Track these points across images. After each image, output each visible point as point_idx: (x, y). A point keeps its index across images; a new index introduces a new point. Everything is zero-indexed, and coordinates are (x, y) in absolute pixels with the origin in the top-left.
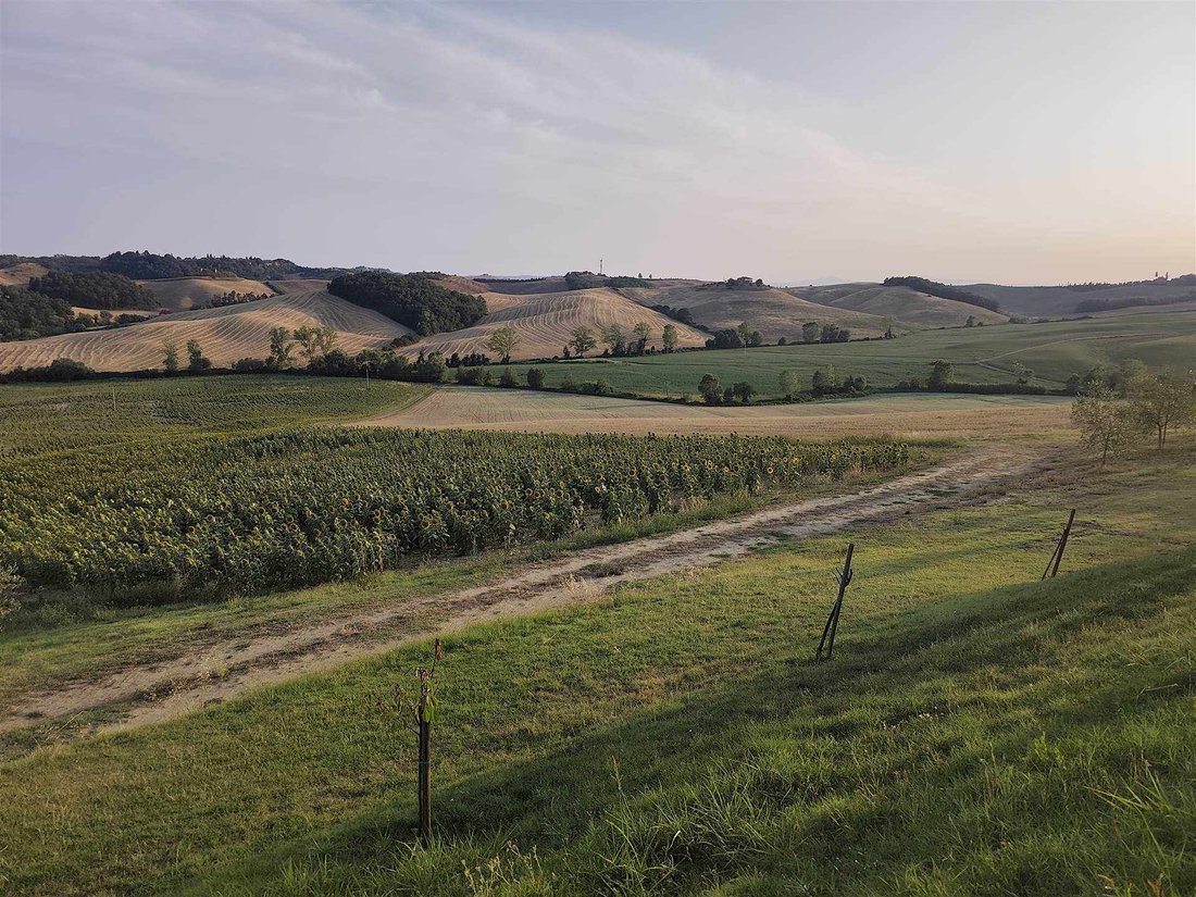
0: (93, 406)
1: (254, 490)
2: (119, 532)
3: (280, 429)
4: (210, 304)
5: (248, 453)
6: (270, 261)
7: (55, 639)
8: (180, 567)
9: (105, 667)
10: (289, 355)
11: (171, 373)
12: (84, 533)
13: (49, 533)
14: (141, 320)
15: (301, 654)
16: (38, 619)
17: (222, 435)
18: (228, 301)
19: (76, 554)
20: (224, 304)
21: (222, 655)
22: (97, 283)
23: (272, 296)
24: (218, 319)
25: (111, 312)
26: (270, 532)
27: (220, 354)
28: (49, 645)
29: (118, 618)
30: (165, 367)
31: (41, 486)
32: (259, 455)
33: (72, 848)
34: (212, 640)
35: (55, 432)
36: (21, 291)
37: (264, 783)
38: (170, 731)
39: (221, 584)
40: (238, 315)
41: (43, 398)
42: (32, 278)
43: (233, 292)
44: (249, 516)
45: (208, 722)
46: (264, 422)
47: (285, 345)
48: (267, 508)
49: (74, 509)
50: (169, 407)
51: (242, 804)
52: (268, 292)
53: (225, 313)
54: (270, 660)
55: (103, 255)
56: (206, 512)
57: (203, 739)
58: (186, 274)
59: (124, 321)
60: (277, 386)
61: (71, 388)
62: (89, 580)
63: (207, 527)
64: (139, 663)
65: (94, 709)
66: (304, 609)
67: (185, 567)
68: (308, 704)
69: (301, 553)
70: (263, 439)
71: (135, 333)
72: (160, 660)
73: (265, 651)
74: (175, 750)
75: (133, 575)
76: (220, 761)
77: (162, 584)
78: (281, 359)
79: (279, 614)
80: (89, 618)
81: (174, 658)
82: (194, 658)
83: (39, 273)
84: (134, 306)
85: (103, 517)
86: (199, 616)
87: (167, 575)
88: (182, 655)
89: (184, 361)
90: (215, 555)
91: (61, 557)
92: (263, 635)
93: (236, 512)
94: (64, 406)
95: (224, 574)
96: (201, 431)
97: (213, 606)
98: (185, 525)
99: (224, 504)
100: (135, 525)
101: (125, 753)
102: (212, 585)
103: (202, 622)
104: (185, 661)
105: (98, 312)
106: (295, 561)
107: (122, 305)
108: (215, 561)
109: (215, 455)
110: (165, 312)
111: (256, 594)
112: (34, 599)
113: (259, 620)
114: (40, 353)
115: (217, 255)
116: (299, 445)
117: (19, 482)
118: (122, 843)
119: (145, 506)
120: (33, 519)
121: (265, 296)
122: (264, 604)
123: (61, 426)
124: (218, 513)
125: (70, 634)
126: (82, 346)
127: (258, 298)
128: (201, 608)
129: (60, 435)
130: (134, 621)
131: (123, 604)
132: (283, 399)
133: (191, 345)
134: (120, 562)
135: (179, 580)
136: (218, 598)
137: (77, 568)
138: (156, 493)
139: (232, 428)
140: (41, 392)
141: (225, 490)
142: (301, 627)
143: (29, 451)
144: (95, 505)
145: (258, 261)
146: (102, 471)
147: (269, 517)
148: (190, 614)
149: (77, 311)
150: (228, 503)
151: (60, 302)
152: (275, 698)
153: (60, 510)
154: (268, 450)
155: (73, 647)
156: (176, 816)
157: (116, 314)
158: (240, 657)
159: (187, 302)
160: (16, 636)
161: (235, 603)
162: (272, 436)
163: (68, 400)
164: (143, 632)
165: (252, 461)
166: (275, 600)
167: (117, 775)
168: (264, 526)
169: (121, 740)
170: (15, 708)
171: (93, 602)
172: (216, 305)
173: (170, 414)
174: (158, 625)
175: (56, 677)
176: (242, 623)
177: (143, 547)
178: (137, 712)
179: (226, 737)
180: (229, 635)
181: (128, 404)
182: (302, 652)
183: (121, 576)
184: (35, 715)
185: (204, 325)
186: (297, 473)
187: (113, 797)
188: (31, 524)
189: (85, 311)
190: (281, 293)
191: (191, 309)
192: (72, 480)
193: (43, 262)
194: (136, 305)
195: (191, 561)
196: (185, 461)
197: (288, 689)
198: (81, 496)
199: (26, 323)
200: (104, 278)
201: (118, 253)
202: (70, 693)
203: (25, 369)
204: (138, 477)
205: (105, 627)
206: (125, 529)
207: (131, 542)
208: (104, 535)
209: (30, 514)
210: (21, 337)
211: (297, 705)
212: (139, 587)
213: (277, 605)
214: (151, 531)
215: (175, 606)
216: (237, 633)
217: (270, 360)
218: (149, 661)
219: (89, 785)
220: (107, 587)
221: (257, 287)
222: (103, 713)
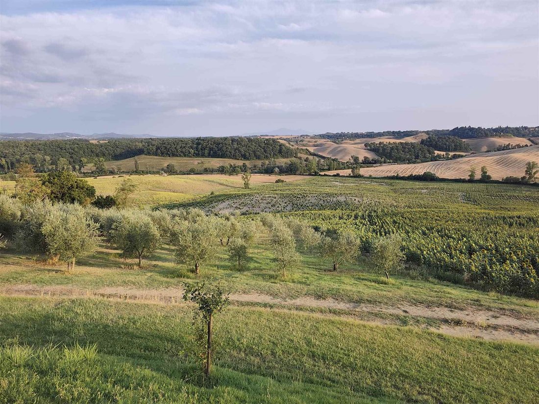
0: (436, 192)
1: (507, 242)
2: (442, 247)
3: (524, 213)
4: (496, 150)
5: (505, 223)
6: (533, 128)
7: (414, 284)
8: (467, 270)
9: (433, 302)
10: (535, 176)
11: (471, 181)
12: (428, 244)
13: (415, 241)
14: (462, 156)
15: (528, 333)
16: (408, 274)
17: (492, 213)
18: (506, 148)
19: (425, 252)
20: (503, 150)
21: (485, 318)
22: (447, 141)
23: (531, 145)
24: (498, 157)
25: (450, 153)
26: (516, 265)
27: (497, 173)
28: (411, 286)
29: (438, 284)
30: (469, 178)
31: (413, 222)
32: (511, 225)
33: (419, 371)
34: (480, 308)
35: (420, 201)
36: (418, 144)
37: (507, 390)
38: (461, 342)
39: (486, 283)
40: (509, 155)
41: (418, 187)
42: (422, 139)
43: (509, 144)
44: (504, 254)
45: (479, 347)
46: (515, 208)
47: (534, 171)
48: (514, 252)
49: (424, 233)
50: (468, 196)
51: (494, 394)
52: (529, 143)
53: (503, 154)
54: (511, 329)
55: (451, 128)
56: (481, 247)
57: (476, 353)
58: (486, 136)
59: (455, 157)
60: (525, 192)
61: (429, 184)
62: (428, 264)
63: (481, 254)
64: (446, 306)
65: (427, 318)
66: (532, 310)
67: (469, 270)
68: (534, 361)
69: (533, 280)
70: (514, 217)
71: (458, 162)
72: (455, 308)
73: (508, 323)
74: (463, 352)
75: (446, 267)
76: (484, 368)
77: (459, 275)
78: (530, 178)
79: (517, 308)
80: (427, 280)
81: (462, 310)
82: (471, 313)
83: (425, 137)
84: (460, 150)
85: (436, 239)
86: (474, 295)
87: (461, 271)
88: (465, 310)
89: (478, 176)
90: (484, 269)
91: (419, 252)
92: (507, 315)
93: (497, 251)
94: (425, 191)
95: (488, 278)
96: (481, 209)
97: (481, 292)
98: (471, 251)
99: (491, 246)
100: (449, 246)
101: (441, 343)
102: (481, 282)
103: (476, 298)
104: (467, 313)
105: (445, 153)
106: (527, 283)
107: (455, 150)
108: (484, 271)
109: (488, 221)
110: (473, 153)
111: (504, 293)
112: (407, 266)
113: (506, 307)
114: (419, 169)
115: (504, 126)
116: (534, 223)
117: (405, 219)
118: (439, 380)
119: (454, 238)
120: (410, 234)
121: (526, 146)
122: (509, 300)
123: (422, 199)
124: (488, 249)
125: (420, 284)
126: (436, 167)
127: (523, 147)
128: (475, 291)
129: (422, 203)
130: (444, 287)
131: (441, 278)
132: (527, 198)
133: (483, 169)
134: (441, 260)
135: (466, 276)
136: (484, 289)
137: (424, 258)
138: (458, 234)
139: (497, 209)
140: (418, 184)
141: (491, 239)
142: (529, 319)
143: (410, 207)
144: (433, 233)
145: (526, 128)
146: (436, 220)
147: (515, 257)
148: (470, 292)
149: (436, 152)
150: (493, 245)
151: (431, 149)
152: (515, 350)
153: (420, 233)
154: (516, 223)
155: (421, 290)
156: (462, 382)
157: (452, 154)
158: (493, 322)
159: (485, 149)
160: (400, 278)
161: (493, 294)
162: (520, 216)
163: (427, 189)
164: (449, 293)
165: (507, 227)
166: (514, 300)
167: (437, 351)
168: (512, 261)
169: (440, 336)
170: (399, 306)
171: (430, 274)
172: (499, 150)
173: (468, 199)
174: (456, 293)
175: (414, 300)
176: (496, 305)
177: (451, 256)
178: (444, 327)
179: (487, 358)
180: (489, 309)
181: (450, 193)
182: (529, 331)
183: (441, 267)
184: (405, 312)
185: (492, 159)
186: (532, 238)
187: (436, 359)
188: (408, 236)
189: (439, 153)
190: (537, 144)
191: (486, 152)
192: (425, 221)
193: (427, 133)
194: (461, 150)
195: (473, 268)
196: (472, 222)
197: (523, 348)
198: (428, 229)
199: (417, 157)
200: (449, 138)
201: (457, 127)
202: (419, 308)
203: (413, 175)
204: (452, 226)
205: (433, 286)
206: (445, 246)
207: (447, 253)
208: (436, 247)
209: (409, 232)
210: (414, 163)
211: (528, 359)
212: (448, 273)
213: (515, 302)
214: (455, 250)
215: (463, 286)
216: (493, 309)
217: (523, 178)
218: (451, 307)
219: (427, 349)
220: (436, 269)
221: (523, 141)
222: (430, 322)
